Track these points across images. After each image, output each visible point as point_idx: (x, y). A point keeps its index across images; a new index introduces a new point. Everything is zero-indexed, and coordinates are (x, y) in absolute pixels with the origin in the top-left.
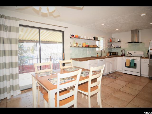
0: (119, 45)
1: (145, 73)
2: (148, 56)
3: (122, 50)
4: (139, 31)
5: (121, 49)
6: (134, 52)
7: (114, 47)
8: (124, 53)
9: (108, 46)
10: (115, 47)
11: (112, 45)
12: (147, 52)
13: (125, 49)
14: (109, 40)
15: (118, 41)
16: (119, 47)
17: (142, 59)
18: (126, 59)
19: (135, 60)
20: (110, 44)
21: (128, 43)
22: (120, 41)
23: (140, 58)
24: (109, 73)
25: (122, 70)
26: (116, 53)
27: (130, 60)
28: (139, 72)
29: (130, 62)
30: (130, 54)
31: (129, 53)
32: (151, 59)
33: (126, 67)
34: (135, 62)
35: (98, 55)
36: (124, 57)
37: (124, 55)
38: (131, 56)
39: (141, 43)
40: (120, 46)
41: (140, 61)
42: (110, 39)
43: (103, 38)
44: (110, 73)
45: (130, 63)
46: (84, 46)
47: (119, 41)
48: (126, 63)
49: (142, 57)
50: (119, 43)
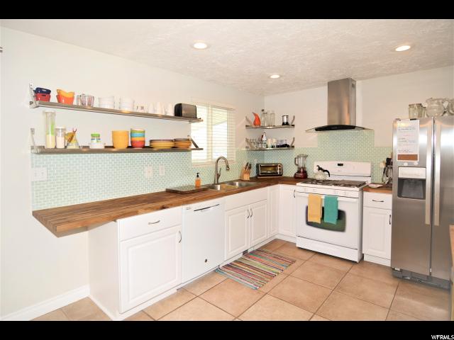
0: (285, 136)
1: (380, 250)
2: (386, 180)
3: (298, 157)
4: (354, 86)
5: (295, 153)
6: (339, 165)
7: (270, 145)
8: (304, 168)
9: (247, 140)
10: (272, 147)
11: (264, 139)
12: (383, 166)
13: (305, 153)
14: (252, 119)
15: (283, 124)
16: (286, 146)
17: (365, 193)
18: (307, 195)
19: (339, 199)
20: (253, 135)
21: (318, 129)
22: (290, 123)
23: (357, 189)
24: (245, 253)
25: (294, 235)
26: (275, 166)
27: (323, 197)
28: (357, 246)
29: (323, 205)
30: (324, 171)
31: (320, 169)
32: (400, 194)
33: (309, 224)
34: (341, 207)
35: (198, 182)
36: (300, 186)
37: (302, 176)
38: (328, 178)
39: (364, 128)
40: (289, 144)
41: (358, 201)
42: (255, 115)
43: (227, 109)
44: (249, 251)
45: (323, 208)
46: (122, 144)
47: (287, 124)
48: (307, 208)
49: (365, 183)
50: (286, 129)
